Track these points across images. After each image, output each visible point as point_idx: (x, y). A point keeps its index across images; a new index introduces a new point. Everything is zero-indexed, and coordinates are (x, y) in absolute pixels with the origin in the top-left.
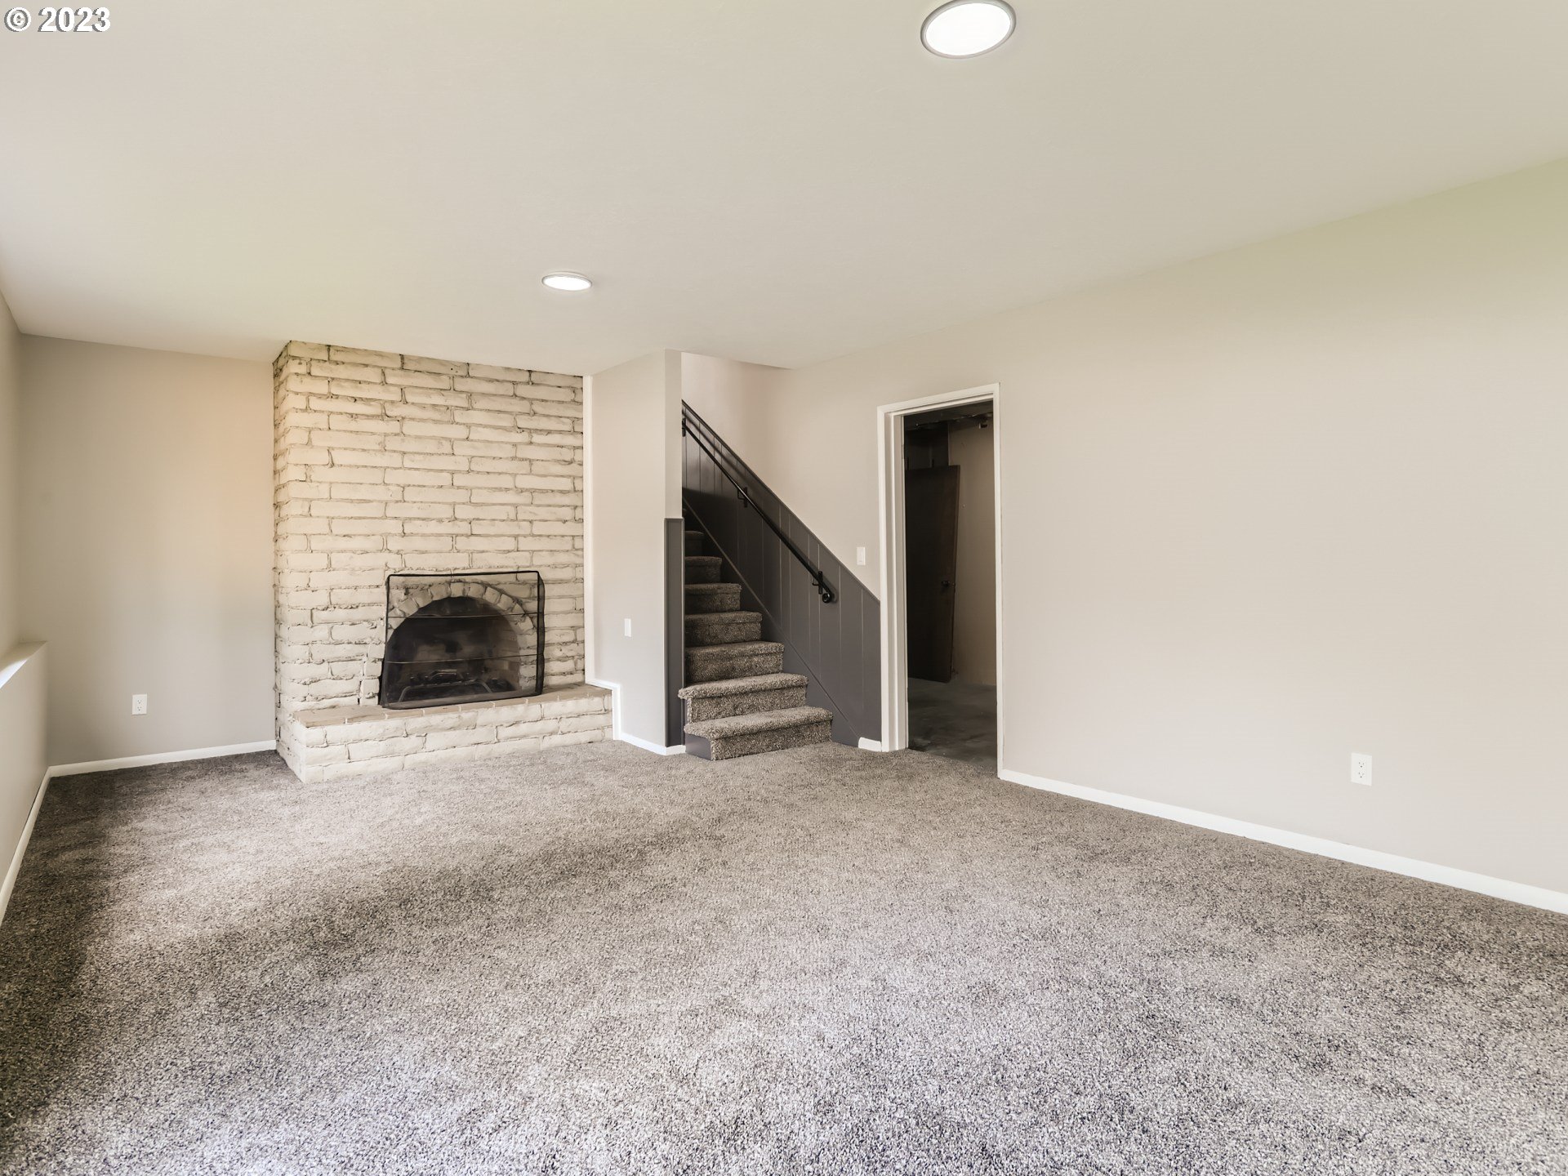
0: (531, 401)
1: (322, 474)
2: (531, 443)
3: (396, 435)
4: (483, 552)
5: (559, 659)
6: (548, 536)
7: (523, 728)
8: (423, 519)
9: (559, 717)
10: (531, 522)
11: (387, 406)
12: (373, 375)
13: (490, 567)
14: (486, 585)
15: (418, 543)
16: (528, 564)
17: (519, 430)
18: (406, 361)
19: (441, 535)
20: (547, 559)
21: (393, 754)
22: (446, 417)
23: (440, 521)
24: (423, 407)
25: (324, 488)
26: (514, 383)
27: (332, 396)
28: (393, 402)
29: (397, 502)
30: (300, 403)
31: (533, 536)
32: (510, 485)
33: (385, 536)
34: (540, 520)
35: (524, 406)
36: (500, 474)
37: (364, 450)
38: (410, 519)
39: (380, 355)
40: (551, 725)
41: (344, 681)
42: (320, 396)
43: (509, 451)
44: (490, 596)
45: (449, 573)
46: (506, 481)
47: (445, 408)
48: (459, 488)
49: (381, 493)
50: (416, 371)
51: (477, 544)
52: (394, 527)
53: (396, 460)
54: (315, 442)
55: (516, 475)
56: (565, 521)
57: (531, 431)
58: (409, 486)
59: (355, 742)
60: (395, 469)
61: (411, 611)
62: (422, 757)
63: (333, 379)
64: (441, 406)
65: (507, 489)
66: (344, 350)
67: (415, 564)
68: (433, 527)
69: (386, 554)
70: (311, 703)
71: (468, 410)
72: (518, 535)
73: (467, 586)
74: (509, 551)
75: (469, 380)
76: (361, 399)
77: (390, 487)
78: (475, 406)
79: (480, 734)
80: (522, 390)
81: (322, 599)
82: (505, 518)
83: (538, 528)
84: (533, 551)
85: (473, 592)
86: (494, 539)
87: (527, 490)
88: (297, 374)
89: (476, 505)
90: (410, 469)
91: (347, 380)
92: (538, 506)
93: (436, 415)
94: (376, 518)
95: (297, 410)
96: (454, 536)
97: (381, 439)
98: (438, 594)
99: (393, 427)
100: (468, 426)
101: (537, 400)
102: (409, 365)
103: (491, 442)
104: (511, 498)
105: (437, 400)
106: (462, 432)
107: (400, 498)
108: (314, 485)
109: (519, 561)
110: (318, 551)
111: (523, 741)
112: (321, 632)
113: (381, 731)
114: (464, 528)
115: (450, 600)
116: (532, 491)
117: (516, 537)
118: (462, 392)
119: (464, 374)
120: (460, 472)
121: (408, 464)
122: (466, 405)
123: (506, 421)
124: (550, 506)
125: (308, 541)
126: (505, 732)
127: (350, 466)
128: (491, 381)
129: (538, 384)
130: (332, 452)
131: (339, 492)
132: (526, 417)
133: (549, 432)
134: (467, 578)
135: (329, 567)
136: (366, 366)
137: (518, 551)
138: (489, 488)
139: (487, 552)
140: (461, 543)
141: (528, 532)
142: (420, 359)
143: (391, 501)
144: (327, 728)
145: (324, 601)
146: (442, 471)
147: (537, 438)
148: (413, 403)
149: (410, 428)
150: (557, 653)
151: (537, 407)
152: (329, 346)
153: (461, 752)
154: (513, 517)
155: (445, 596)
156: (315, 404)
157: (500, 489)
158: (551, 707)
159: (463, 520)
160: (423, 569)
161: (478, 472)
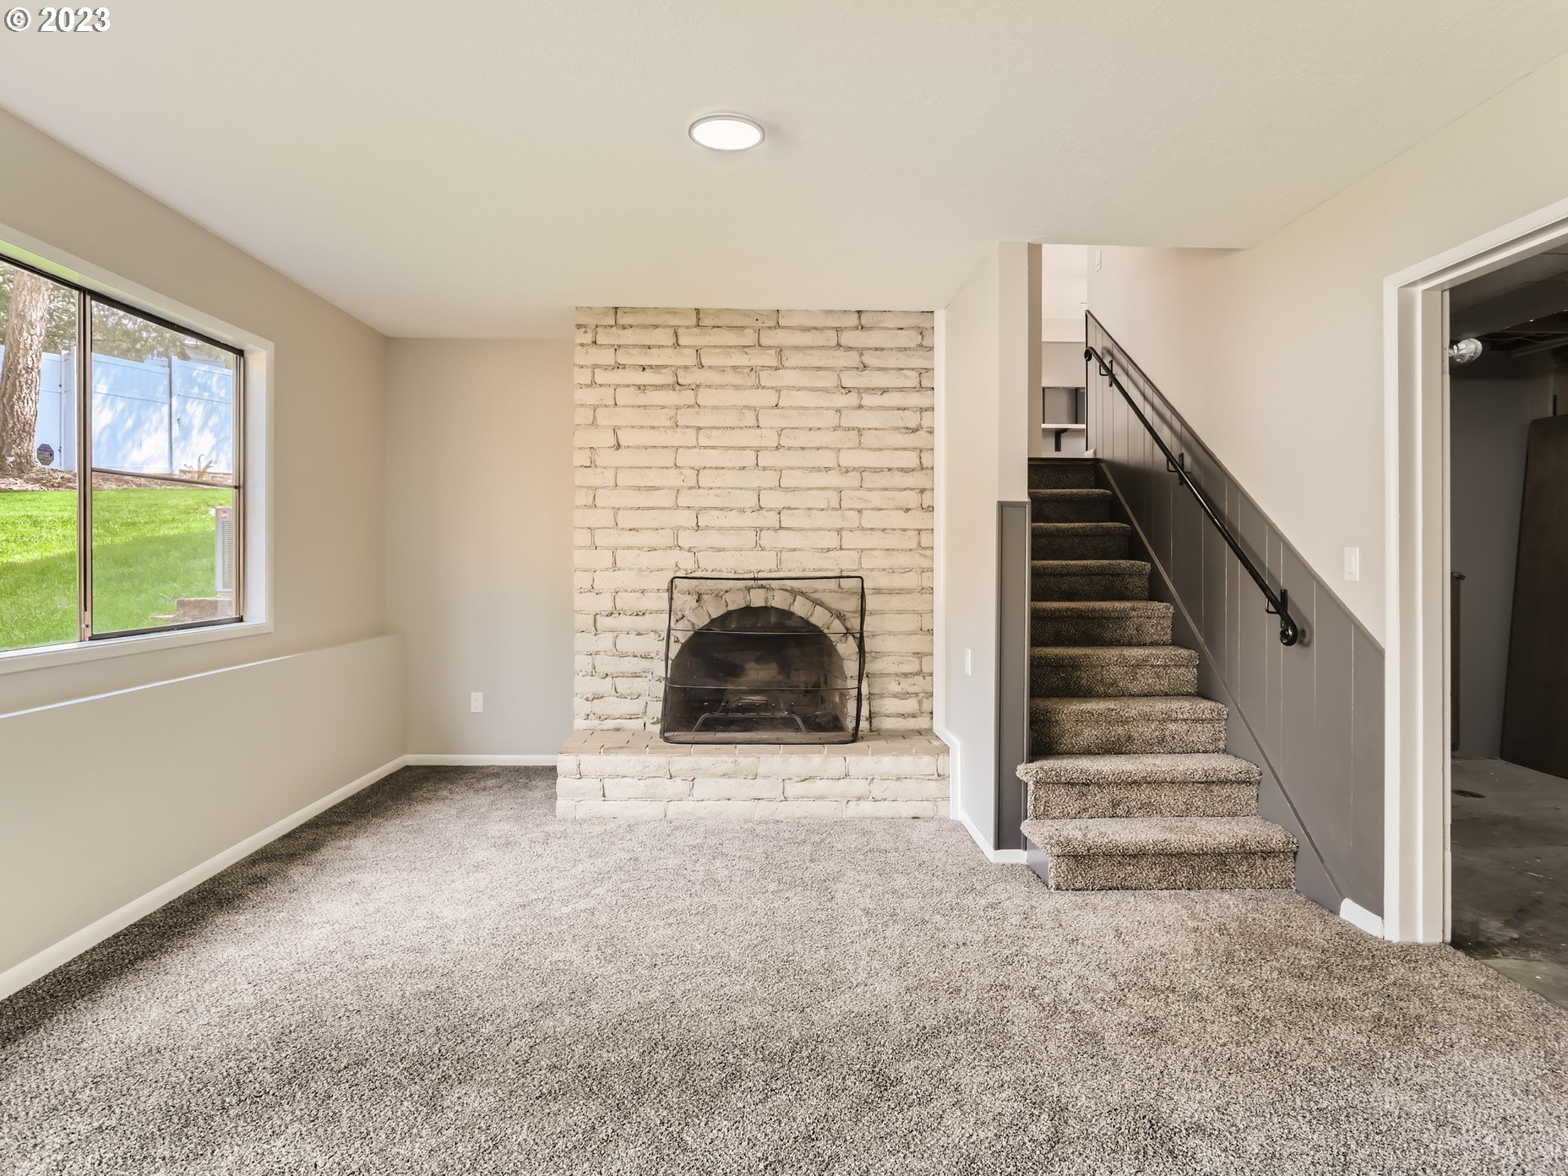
0: (861, 351)
1: (607, 458)
2: (861, 407)
3: (689, 407)
4: (795, 550)
5: (895, 696)
6: (884, 530)
7: (819, 787)
8: (721, 509)
9: (870, 778)
10: (860, 511)
11: (680, 373)
12: (663, 337)
13: (804, 570)
14: (794, 593)
15: (714, 538)
16: (855, 567)
17: (843, 391)
18: (701, 316)
19: (741, 529)
20: (882, 561)
21: (652, 798)
22: (750, 381)
23: (742, 511)
24: (722, 370)
25: (610, 474)
26: (837, 330)
27: (619, 366)
28: (686, 367)
29: (690, 488)
30: (584, 377)
31: (863, 529)
32: (832, 463)
33: (676, 530)
34: (872, 509)
35: (852, 359)
36: (818, 449)
37: (653, 428)
38: (705, 508)
39: (672, 311)
40: (860, 787)
41: (628, 700)
42: (606, 368)
43: (830, 419)
44: (800, 608)
45: (752, 576)
46: (827, 458)
47: (747, 370)
48: (765, 469)
49: (672, 479)
50: (714, 327)
51: (787, 539)
52: (686, 519)
53: (689, 438)
54: (600, 421)
55: (839, 450)
56: (907, 510)
57: (859, 391)
58: (705, 468)
59: (610, 777)
60: (689, 448)
61: (702, 622)
62: (688, 806)
63: (619, 346)
64: (744, 367)
65: (827, 469)
66: (633, 310)
67: (711, 564)
68: (733, 519)
69: (677, 551)
70: (593, 723)
71: (777, 369)
72: (842, 529)
73: (770, 593)
74: (829, 550)
75: (779, 331)
76: (651, 367)
77: (684, 471)
78: (786, 364)
79: (761, 787)
80: (848, 338)
81: (605, 603)
82: (825, 506)
83: (870, 519)
84: (863, 550)
85: (779, 601)
86: (810, 534)
87: (854, 469)
88: (582, 345)
89: (787, 489)
90: (706, 447)
91: (635, 346)
92: (870, 490)
93: (737, 380)
94: (665, 508)
95: (581, 386)
96: (758, 530)
97: (672, 413)
98: (736, 602)
99: (687, 397)
100: (778, 390)
101: (869, 349)
102: (707, 321)
103: (807, 408)
104: (833, 479)
105: (739, 359)
106: (769, 398)
107: (694, 483)
108: (598, 470)
109: (845, 562)
110: (602, 548)
111: (817, 803)
112: (605, 641)
113: (640, 767)
114: (771, 519)
115: (748, 611)
116: (862, 471)
117: (839, 531)
118: (770, 347)
119: (773, 324)
120: (766, 448)
121: (703, 441)
122: (775, 363)
123: (828, 380)
124: (886, 489)
125: (593, 536)
126: (793, 789)
127: (638, 447)
128: (808, 329)
129: (870, 328)
130: (619, 432)
131: (625, 479)
132: (854, 372)
133: (885, 391)
134: (774, 584)
135: (615, 566)
136: (656, 327)
137: (841, 549)
138: (803, 468)
139: (800, 550)
140: (767, 538)
141: (856, 525)
142: (719, 312)
143: (683, 487)
144: (583, 757)
145: (609, 607)
146: (744, 448)
147: (868, 400)
148: (710, 367)
149: (705, 397)
150: (894, 687)
151: (868, 359)
152: (616, 308)
153: (738, 808)
154: (835, 504)
155: (742, 605)
156: (601, 376)
157: (819, 470)
158: (861, 761)
159: (770, 510)
160: (721, 571)
161: (789, 448)
